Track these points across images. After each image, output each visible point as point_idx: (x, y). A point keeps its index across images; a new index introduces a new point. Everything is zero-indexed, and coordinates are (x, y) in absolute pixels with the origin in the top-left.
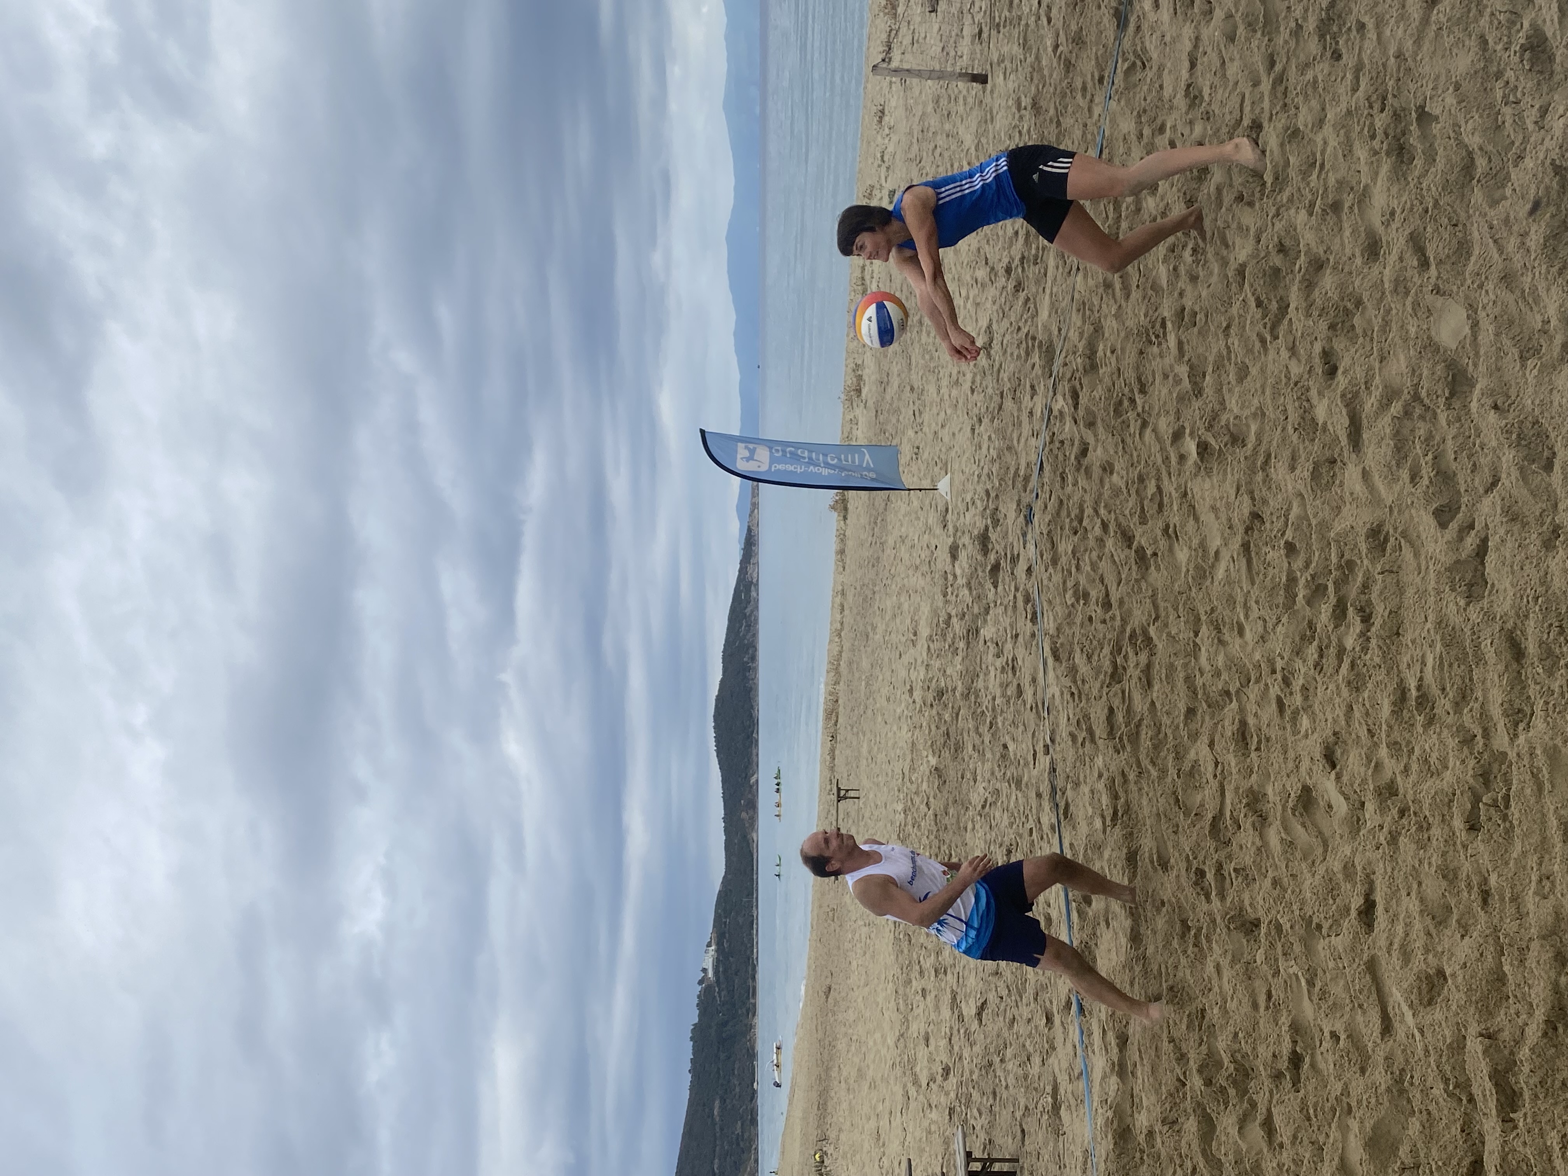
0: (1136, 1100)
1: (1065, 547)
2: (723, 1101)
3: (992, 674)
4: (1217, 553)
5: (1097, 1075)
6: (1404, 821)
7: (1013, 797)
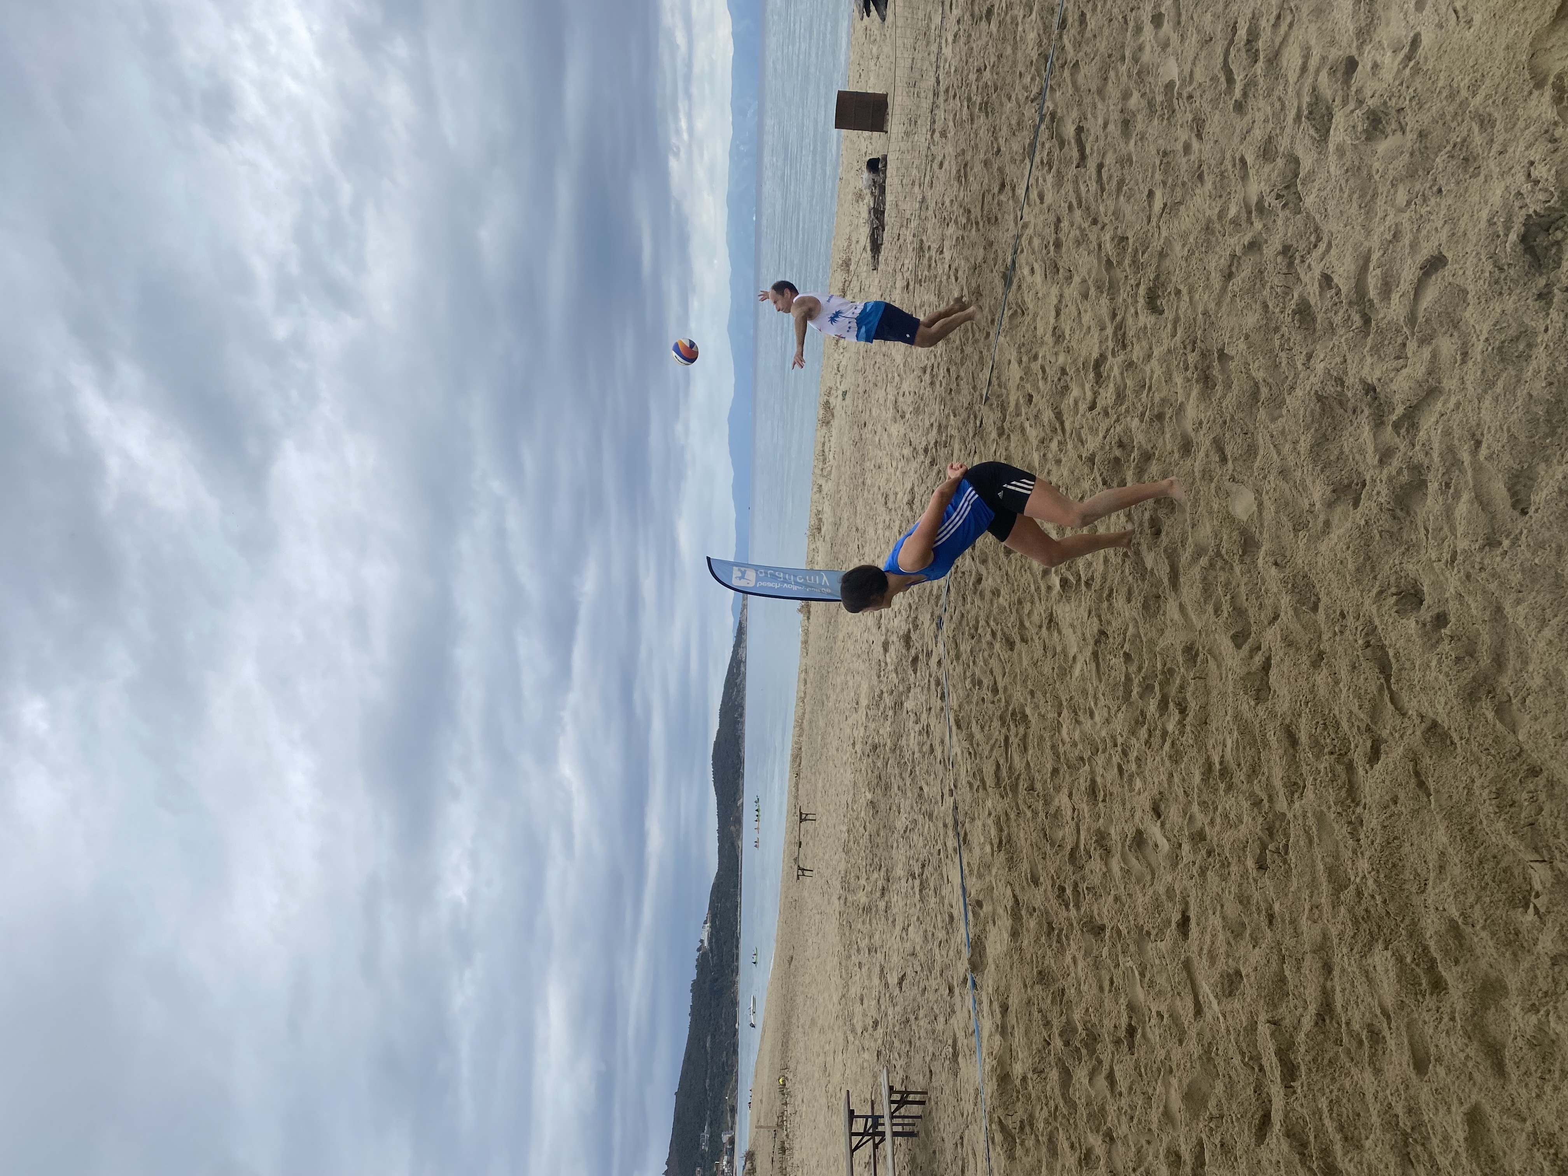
0: (1014, 1054)
1: (965, 647)
2: (713, 1037)
3: (912, 735)
4: (1074, 658)
5: (985, 1034)
6: (1210, 860)
7: (927, 826)
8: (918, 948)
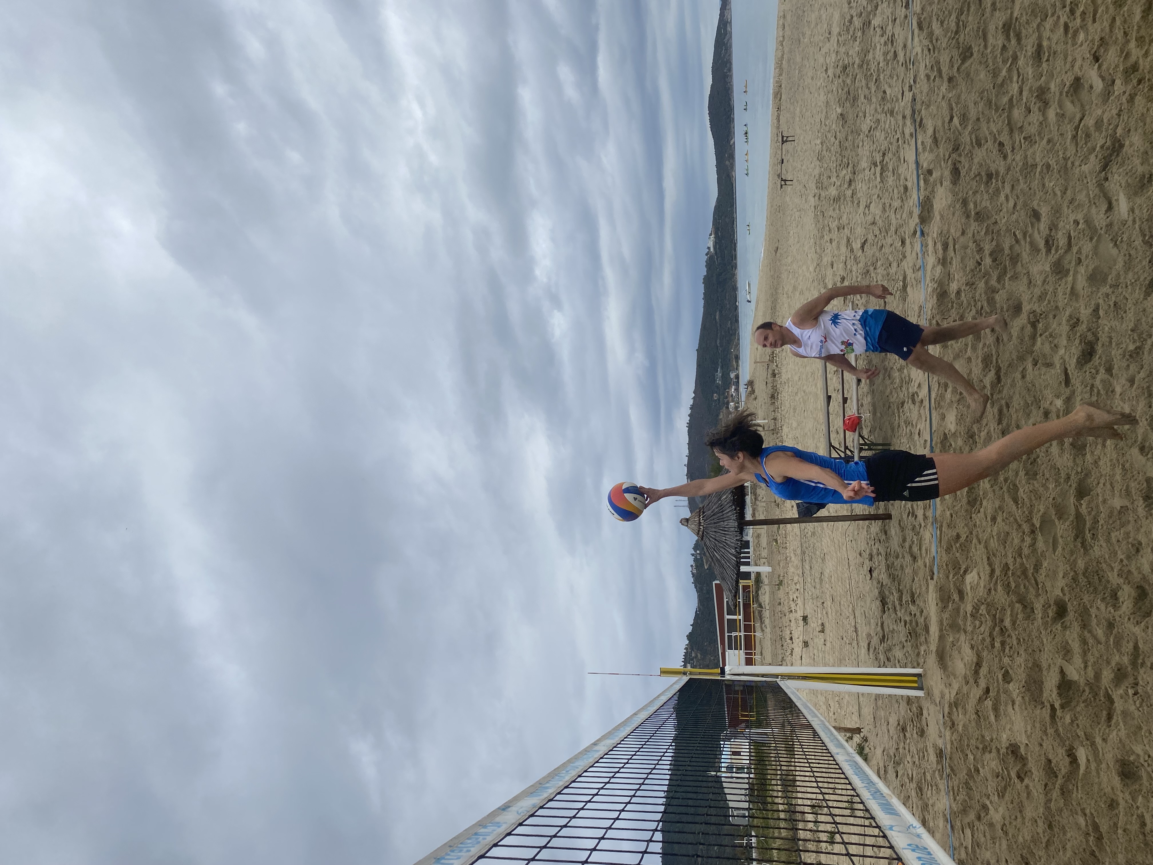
0: (951, 276)
2: (721, 312)
5: (929, 267)
8: (877, 218)
